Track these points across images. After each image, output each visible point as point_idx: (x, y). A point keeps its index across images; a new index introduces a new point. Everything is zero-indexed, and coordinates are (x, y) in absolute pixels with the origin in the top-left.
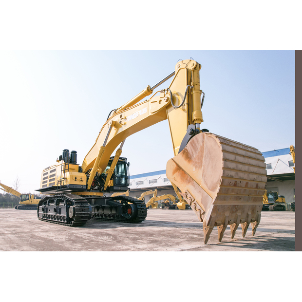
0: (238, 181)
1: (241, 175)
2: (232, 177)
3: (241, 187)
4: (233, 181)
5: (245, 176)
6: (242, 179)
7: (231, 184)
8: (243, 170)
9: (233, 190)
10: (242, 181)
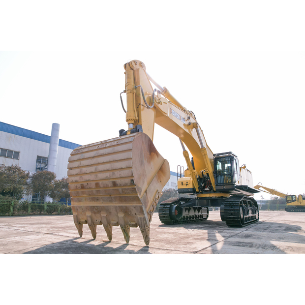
0: (85, 184)
1: (86, 177)
2: (76, 181)
3: (90, 188)
4: (79, 185)
5: (92, 177)
6: (89, 181)
7: (78, 187)
8: (88, 172)
9: (83, 193)
10: (89, 183)
